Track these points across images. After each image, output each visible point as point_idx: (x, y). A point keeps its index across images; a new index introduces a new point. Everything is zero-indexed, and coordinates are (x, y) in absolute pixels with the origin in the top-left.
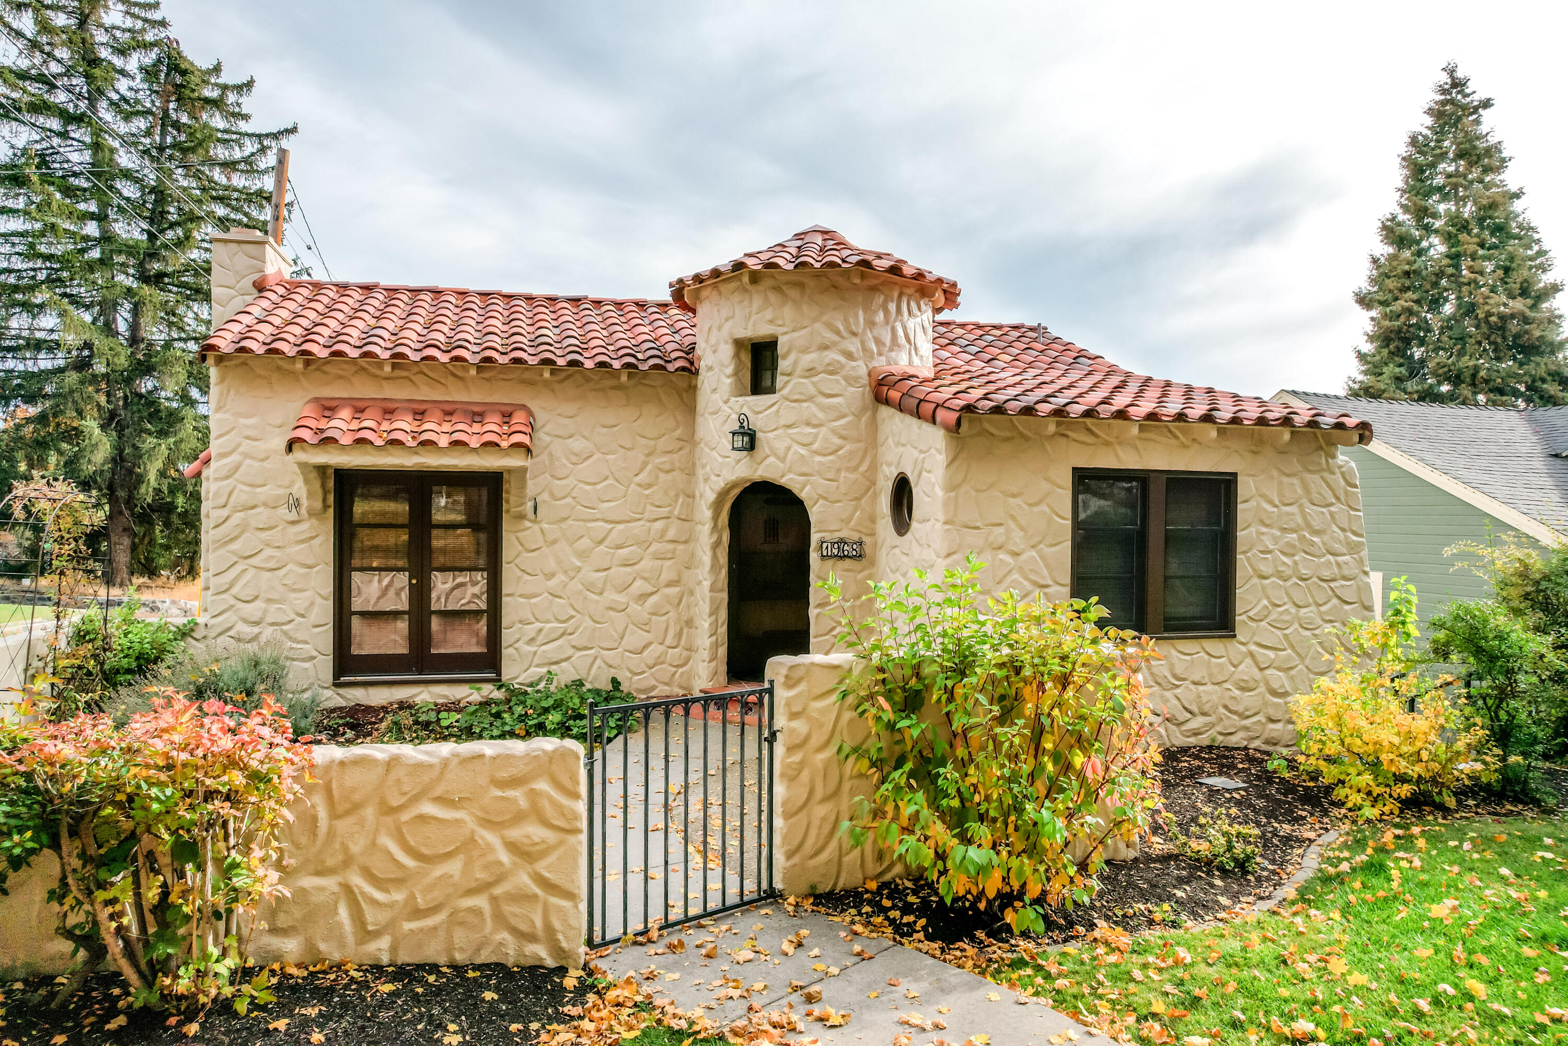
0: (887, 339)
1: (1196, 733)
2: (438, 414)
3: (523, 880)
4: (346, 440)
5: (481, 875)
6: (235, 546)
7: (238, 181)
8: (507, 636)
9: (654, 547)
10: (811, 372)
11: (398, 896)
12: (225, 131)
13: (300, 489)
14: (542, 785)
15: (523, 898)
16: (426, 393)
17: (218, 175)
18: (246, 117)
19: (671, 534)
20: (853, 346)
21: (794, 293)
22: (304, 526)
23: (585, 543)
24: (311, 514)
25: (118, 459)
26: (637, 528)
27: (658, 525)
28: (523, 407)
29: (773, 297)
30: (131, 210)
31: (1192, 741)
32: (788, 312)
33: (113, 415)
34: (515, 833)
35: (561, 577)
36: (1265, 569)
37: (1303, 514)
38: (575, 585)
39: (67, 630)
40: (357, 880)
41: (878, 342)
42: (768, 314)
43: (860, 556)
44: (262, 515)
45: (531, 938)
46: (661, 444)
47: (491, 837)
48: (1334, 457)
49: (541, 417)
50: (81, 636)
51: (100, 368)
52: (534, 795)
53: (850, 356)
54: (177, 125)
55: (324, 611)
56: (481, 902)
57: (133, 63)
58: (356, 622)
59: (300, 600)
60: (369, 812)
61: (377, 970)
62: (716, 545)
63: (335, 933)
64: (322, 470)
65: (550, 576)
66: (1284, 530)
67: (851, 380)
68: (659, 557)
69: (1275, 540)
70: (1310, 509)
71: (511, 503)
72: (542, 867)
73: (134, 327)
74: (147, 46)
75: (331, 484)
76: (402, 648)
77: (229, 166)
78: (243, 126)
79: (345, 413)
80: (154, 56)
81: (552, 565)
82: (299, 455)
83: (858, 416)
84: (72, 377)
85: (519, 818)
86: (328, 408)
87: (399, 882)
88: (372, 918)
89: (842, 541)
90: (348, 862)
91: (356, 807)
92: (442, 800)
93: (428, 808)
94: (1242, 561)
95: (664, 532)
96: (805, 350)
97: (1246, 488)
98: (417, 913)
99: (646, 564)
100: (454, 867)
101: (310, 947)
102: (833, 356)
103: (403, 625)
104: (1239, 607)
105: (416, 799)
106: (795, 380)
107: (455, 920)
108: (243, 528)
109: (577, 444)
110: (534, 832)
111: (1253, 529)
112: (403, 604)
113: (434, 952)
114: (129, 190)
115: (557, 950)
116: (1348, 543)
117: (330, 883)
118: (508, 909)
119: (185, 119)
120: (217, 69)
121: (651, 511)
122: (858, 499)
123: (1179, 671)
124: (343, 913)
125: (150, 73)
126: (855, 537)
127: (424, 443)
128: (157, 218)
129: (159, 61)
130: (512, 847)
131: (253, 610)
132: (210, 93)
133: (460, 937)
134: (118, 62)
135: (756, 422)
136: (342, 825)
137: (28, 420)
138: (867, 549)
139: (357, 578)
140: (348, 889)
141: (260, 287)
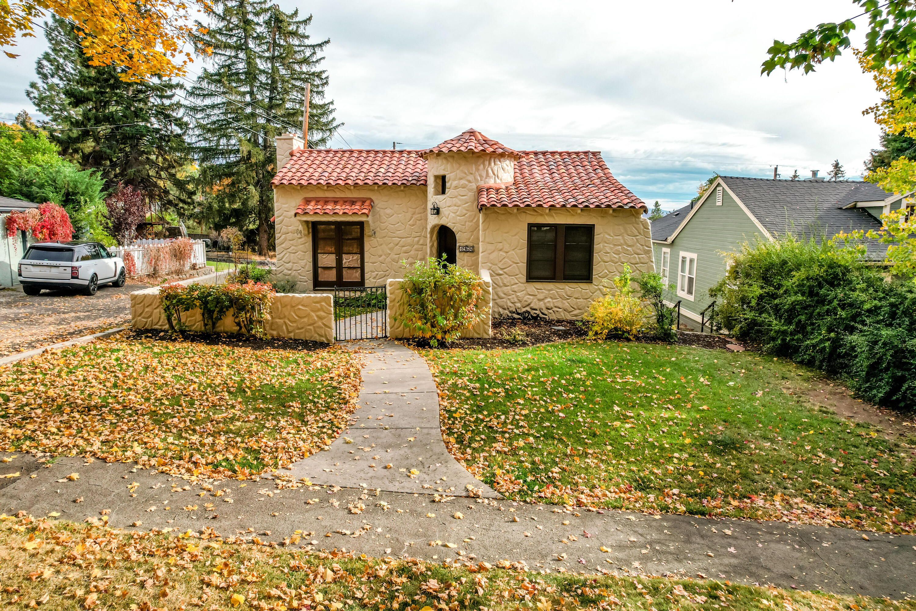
0: (485, 176)
1: (576, 316)
2: (341, 202)
3: (320, 323)
4: (311, 213)
5: (311, 322)
6: (283, 246)
7: (305, 68)
8: (367, 276)
9: (415, 247)
10: (456, 187)
11: (295, 325)
12: (299, 46)
13: (300, 228)
14: (323, 304)
15: (320, 327)
16: (339, 195)
17: (296, 67)
18: (307, 37)
19: (421, 242)
20: (471, 178)
21: (451, 160)
22: (303, 239)
23: (391, 245)
24: (305, 235)
25: (261, 201)
26: (409, 240)
27: (416, 239)
28: (370, 199)
29: (444, 161)
30: (263, 86)
31: (575, 318)
32: (449, 166)
33: (258, 181)
34: (318, 313)
35: (383, 257)
36: (605, 259)
37: (624, 240)
38: (388, 259)
39: (238, 270)
40: (287, 321)
41: (481, 176)
42: (443, 167)
43: (473, 252)
44: (290, 236)
45: (322, 336)
46: (417, 210)
47: (313, 314)
48: (639, 218)
49: (376, 201)
50: (242, 272)
51: (253, 160)
52: (321, 305)
53: (470, 182)
54: (280, 46)
55: (310, 266)
56: (311, 327)
57: (261, 19)
58: (320, 270)
59: (303, 263)
60: (289, 307)
61: (291, 339)
62: (432, 246)
63: (282, 330)
64: (307, 222)
65: (380, 256)
66: (615, 245)
67: (470, 190)
68: (417, 250)
69: (611, 249)
70: (626, 237)
71: (367, 232)
72: (324, 321)
73: (265, 140)
74: (266, 11)
75: (310, 225)
76: (334, 279)
77: (300, 63)
78: (307, 42)
79: (313, 203)
80: (269, 15)
81: (380, 253)
82: (298, 218)
83: (473, 203)
84: (243, 167)
85: (319, 310)
86: (308, 201)
87: (295, 322)
88: (290, 328)
89: (467, 246)
90: (285, 317)
91: (286, 306)
92: (303, 305)
93: (300, 307)
94: (596, 257)
95: (418, 241)
96: (454, 180)
97: (597, 230)
98: (299, 329)
99: (412, 253)
100: (306, 320)
101: (278, 334)
102: (463, 182)
103: (334, 272)
104: (594, 273)
105: (298, 305)
106: (451, 190)
107: (306, 331)
108: (285, 239)
109: (388, 211)
110: (322, 313)
111: (601, 245)
112: (334, 265)
113: (302, 337)
114: (263, 78)
115: (328, 340)
116: (644, 250)
117: (282, 321)
118: (317, 330)
119: (282, 42)
120: (296, 13)
121: (414, 234)
122: (472, 232)
123: (569, 293)
124: (284, 327)
125: (267, 23)
126: (471, 245)
127: (335, 213)
128: (273, 89)
129: (271, 17)
130: (317, 316)
131: (289, 266)
132: (293, 28)
133: (307, 334)
134: (256, 20)
135: (441, 205)
136: (284, 309)
137: (228, 185)
138: (476, 249)
139: (320, 256)
140: (285, 322)
141: (292, 155)
